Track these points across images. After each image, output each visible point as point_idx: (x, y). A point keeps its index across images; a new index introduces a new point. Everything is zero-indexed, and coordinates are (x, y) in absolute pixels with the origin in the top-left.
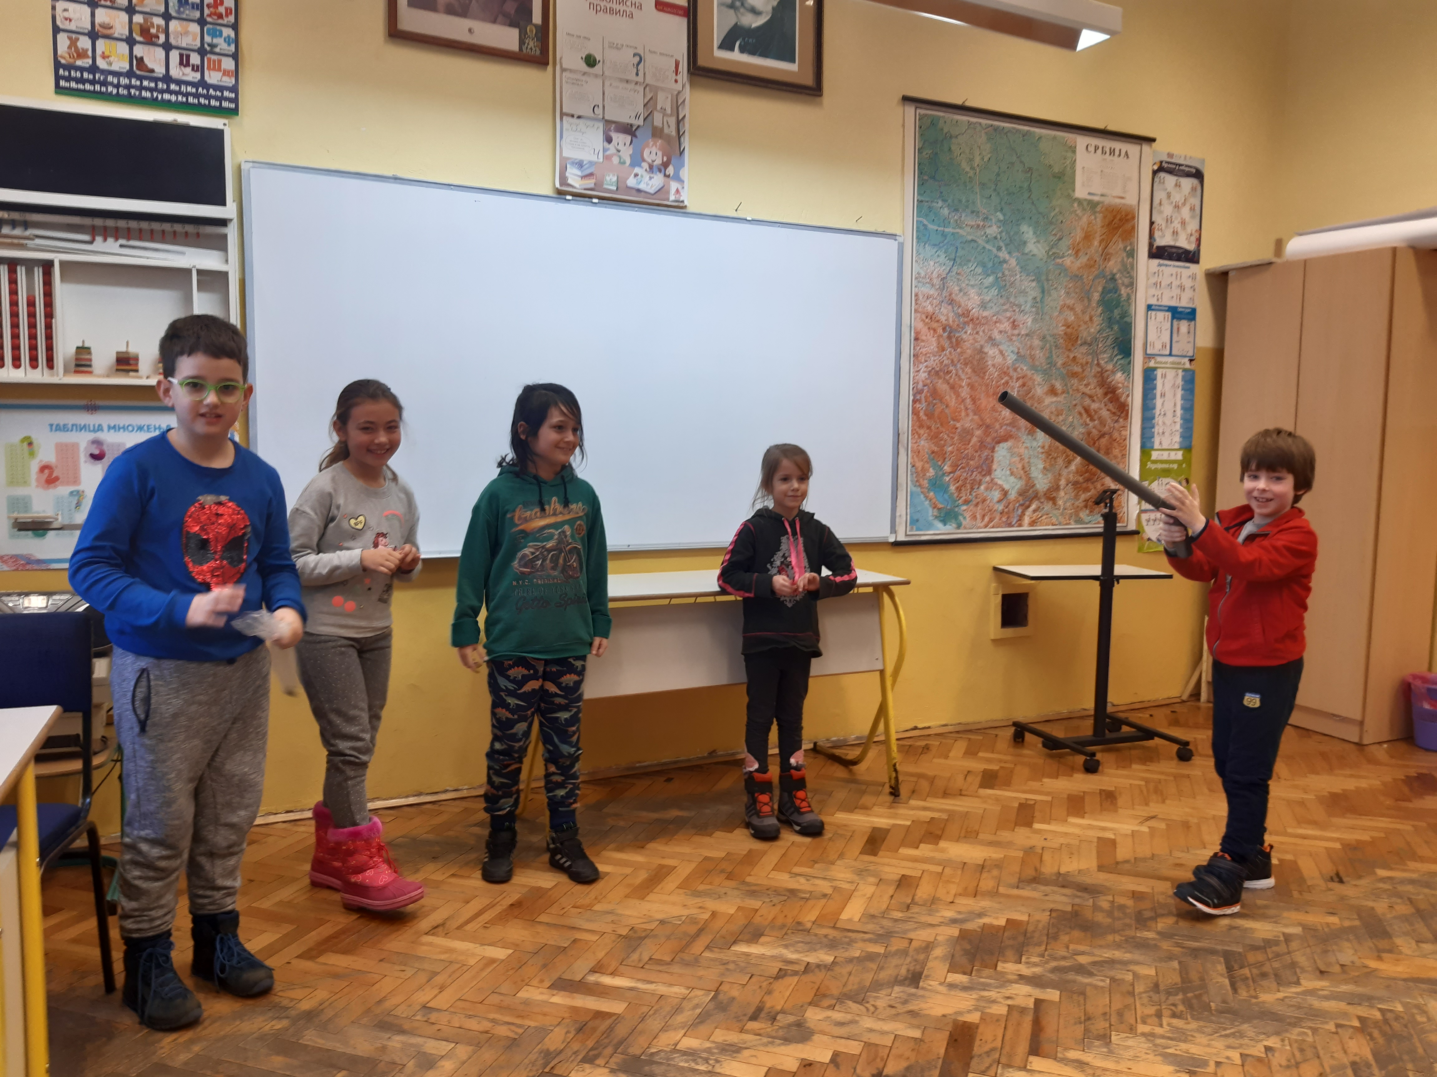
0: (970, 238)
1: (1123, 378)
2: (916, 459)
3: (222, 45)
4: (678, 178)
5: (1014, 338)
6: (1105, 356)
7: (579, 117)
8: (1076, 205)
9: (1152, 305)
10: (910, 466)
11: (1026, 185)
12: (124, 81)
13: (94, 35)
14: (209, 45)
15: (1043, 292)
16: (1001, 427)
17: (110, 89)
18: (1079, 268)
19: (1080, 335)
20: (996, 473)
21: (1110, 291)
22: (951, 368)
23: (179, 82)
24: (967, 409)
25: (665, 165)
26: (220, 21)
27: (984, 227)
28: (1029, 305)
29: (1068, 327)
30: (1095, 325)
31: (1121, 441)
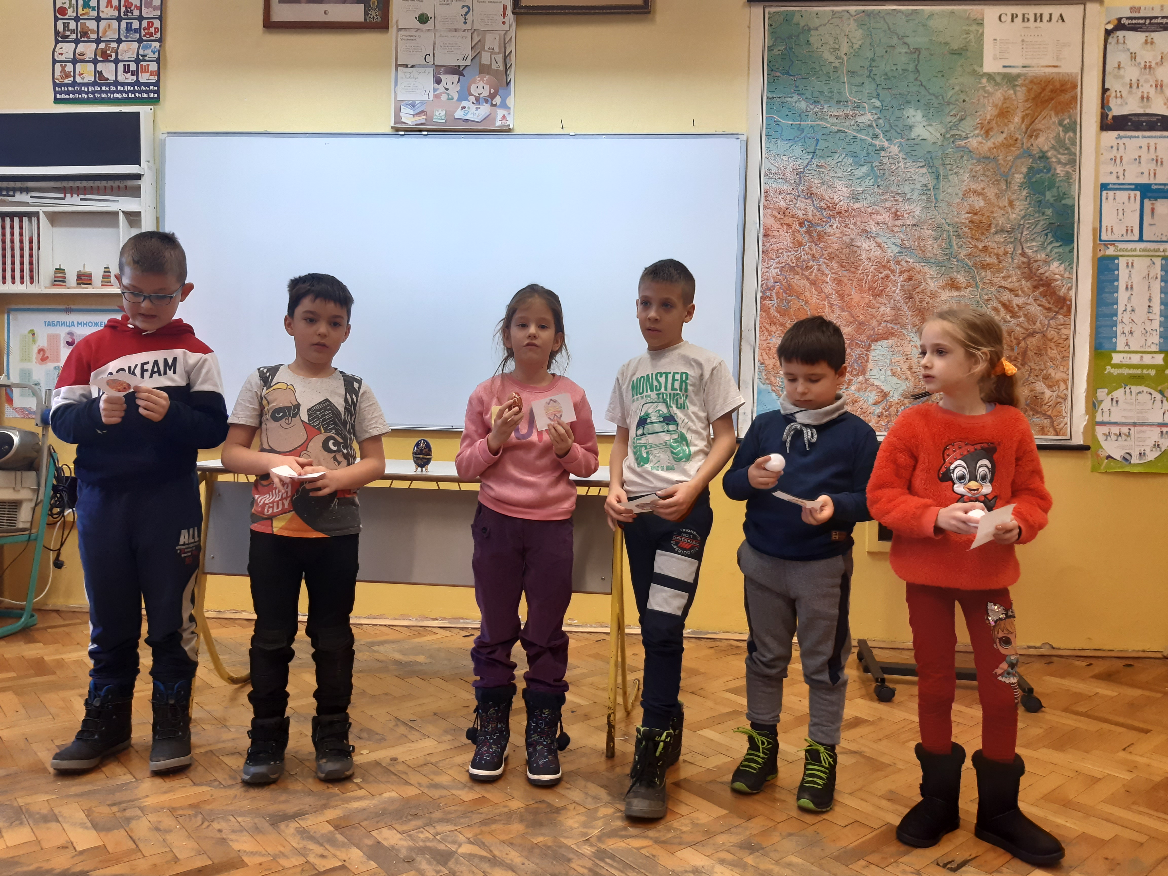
0: (835, 129)
1: (1062, 268)
2: (765, 356)
3: (151, 55)
4: (504, 105)
5: (896, 229)
6: (1034, 244)
7: (413, 66)
8: (984, 80)
9: (1108, 184)
10: (757, 364)
11: (911, 67)
12: (91, 89)
13: (74, 62)
14: (142, 56)
15: (937, 178)
16: (880, 324)
17: (84, 95)
18: (990, 149)
19: (994, 222)
20: (872, 373)
21: (1040, 171)
22: (812, 263)
23: (123, 85)
24: (831, 305)
25: (492, 96)
26: (152, 38)
27: (854, 116)
28: (916, 193)
29: (975, 214)
30: (1017, 210)
31: (1061, 341)
